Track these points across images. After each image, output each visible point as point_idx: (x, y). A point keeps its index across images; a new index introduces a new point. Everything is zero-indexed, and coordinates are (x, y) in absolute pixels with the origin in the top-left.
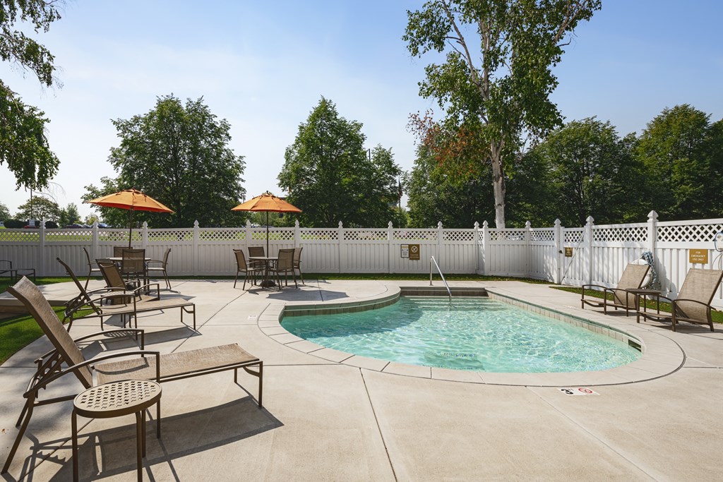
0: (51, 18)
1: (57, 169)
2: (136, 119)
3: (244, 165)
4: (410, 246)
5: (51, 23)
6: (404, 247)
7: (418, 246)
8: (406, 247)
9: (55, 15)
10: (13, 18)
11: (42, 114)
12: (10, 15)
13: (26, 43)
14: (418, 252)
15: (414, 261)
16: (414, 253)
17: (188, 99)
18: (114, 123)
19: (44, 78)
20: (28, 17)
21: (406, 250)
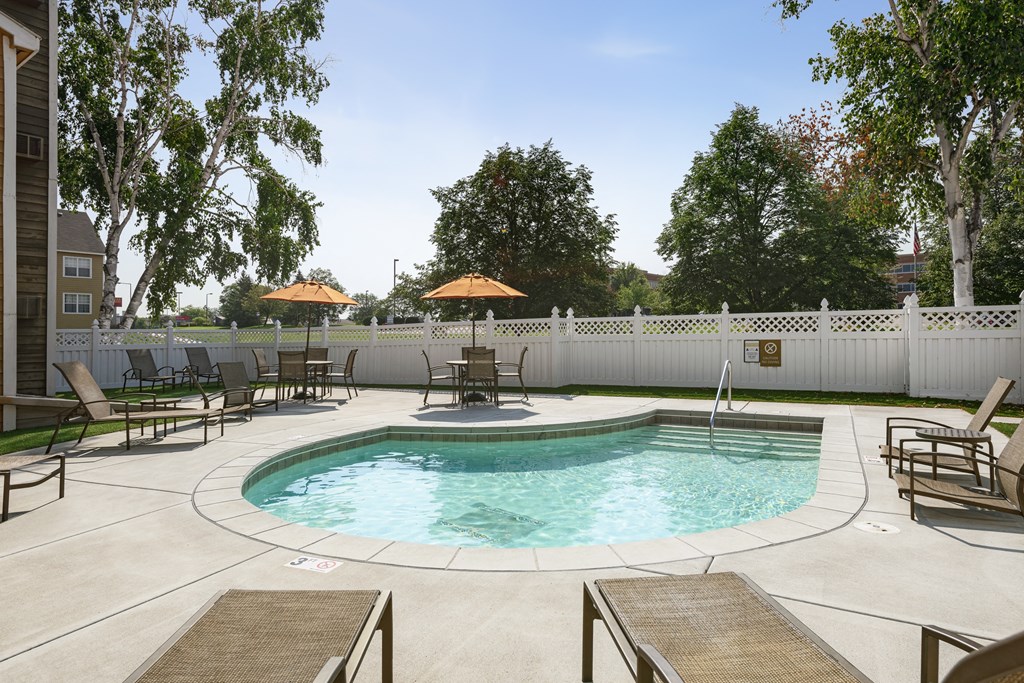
0: (319, 89)
1: (304, 260)
2: (461, 184)
3: (615, 226)
4: (762, 343)
5: (320, 93)
6: (750, 345)
7: (778, 342)
8: (754, 345)
9: (324, 83)
10: (283, 97)
11: (313, 198)
12: (280, 95)
13: (296, 122)
14: (778, 353)
15: (770, 368)
16: (770, 355)
17: (532, 146)
18: (434, 193)
19: (313, 157)
20: (300, 93)
21: (754, 349)
